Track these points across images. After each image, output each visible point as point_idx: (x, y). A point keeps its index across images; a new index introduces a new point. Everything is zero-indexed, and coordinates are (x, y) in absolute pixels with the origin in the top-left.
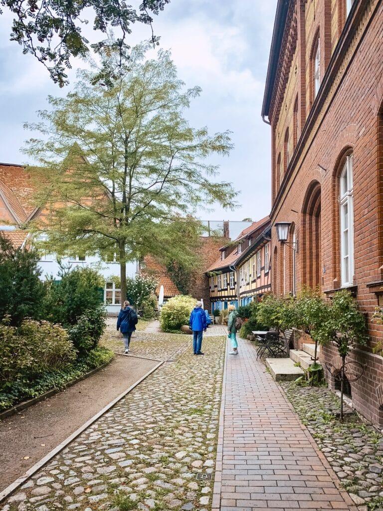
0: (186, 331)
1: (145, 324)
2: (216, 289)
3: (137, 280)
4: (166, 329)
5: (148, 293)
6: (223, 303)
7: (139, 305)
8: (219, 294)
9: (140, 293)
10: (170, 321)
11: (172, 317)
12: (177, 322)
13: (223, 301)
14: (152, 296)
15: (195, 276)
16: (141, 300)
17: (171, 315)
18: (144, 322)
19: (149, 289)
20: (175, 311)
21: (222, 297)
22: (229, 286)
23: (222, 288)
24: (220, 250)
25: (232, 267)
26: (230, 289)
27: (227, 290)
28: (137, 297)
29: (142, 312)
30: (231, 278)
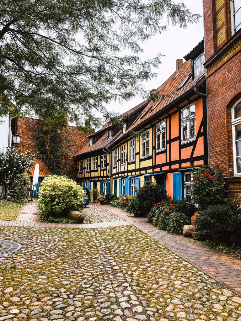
0: (75, 218)
1: (17, 207)
2: (84, 171)
3: (9, 155)
4: (48, 217)
5: (21, 171)
6: (92, 183)
7: (10, 184)
8: (88, 175)
9: (12, 171)
10: (55, 205)
11: (57, 200)
12: (64, 207)
13: (92, 181)
14: (26, 175)
15: (67, 158)
16: (12, 179)
17: (55, 198)
18: (15, 205)
19: (23, 166)
20: (60, 192)
21: (91, 178)
22: (99, 168)
23: (92, 169)
24: (88, 138)
25: (105, 149)
26: (101, 170)
27: (97, 171)
28: (8, 176)
29: (13, 192)
30: (102, 160)
